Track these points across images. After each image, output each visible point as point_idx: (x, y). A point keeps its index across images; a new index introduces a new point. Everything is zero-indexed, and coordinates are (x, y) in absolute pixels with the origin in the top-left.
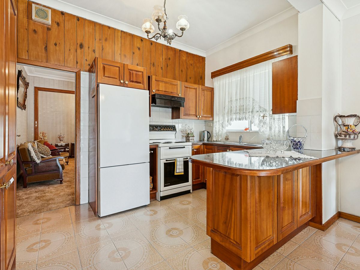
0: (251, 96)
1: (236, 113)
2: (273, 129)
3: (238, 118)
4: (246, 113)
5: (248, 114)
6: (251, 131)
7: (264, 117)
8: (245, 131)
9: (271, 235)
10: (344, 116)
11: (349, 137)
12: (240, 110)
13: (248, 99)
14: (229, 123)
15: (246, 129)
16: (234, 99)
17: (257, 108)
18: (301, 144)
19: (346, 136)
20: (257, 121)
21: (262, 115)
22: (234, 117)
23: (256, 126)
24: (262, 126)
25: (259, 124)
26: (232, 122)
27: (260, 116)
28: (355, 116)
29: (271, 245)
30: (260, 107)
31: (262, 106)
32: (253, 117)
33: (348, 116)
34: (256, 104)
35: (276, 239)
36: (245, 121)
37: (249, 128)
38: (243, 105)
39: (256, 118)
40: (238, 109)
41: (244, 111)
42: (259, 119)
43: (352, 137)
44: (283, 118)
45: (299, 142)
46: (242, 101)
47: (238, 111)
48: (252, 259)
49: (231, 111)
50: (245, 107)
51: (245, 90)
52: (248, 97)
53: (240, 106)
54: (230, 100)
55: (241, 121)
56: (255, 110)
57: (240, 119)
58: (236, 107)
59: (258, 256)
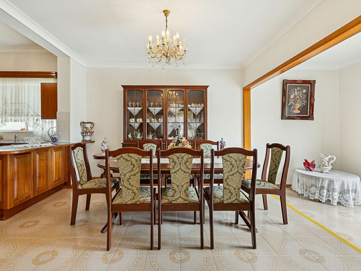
0: (26, 102)
1: (11, 115)
2: (45, 130)
3: (14, 120)
4: (21, 116)
5: (23, 117)
6: (27, 131)
7: (37, 120)
8: (22, 131)
9: (28, 193)
10: (85, 123)
11: (87, 134)
12: (15, 112)
13: (23, 104)
14: (3, 124)
15: (22, 130)
16: (9, 101)
17: (31, 113)
18: (56, 139)
19: (86, 134)
20: (31, 124)
21: (36, 118)
22: (9, 118)
23: (31, 127)
24: (36, 127)
25: (33, 126)
26: (7, 123)
27: (34, 119)
28: (90, 123)
29: (28, 199)
30: (34, 112)
31: (36, 111)
32: (28, 119)
33: (87, 123)
34: (31, 109)
35: (33, 195)
36: (21, 123)
37: (26, 129)
38: (19, 109)
39: (31, 121)
40: (13, 112)
41: (20, 114)
42: (33, 121)
43: (89, 134)
44: (52, 122)
45: (55, 138)
46: (17, 105)
47: (13, 113)
48: (11, 207)
49: (6, 113)
50: (20, 111)
51: (20, 96)
52: (23, 102)
53: (15, 110)
54: (4, 103)
55: (17, 122)
56: (29, 115)
57: (15, 121)
58: (11, 109)
59: (16, 205)
